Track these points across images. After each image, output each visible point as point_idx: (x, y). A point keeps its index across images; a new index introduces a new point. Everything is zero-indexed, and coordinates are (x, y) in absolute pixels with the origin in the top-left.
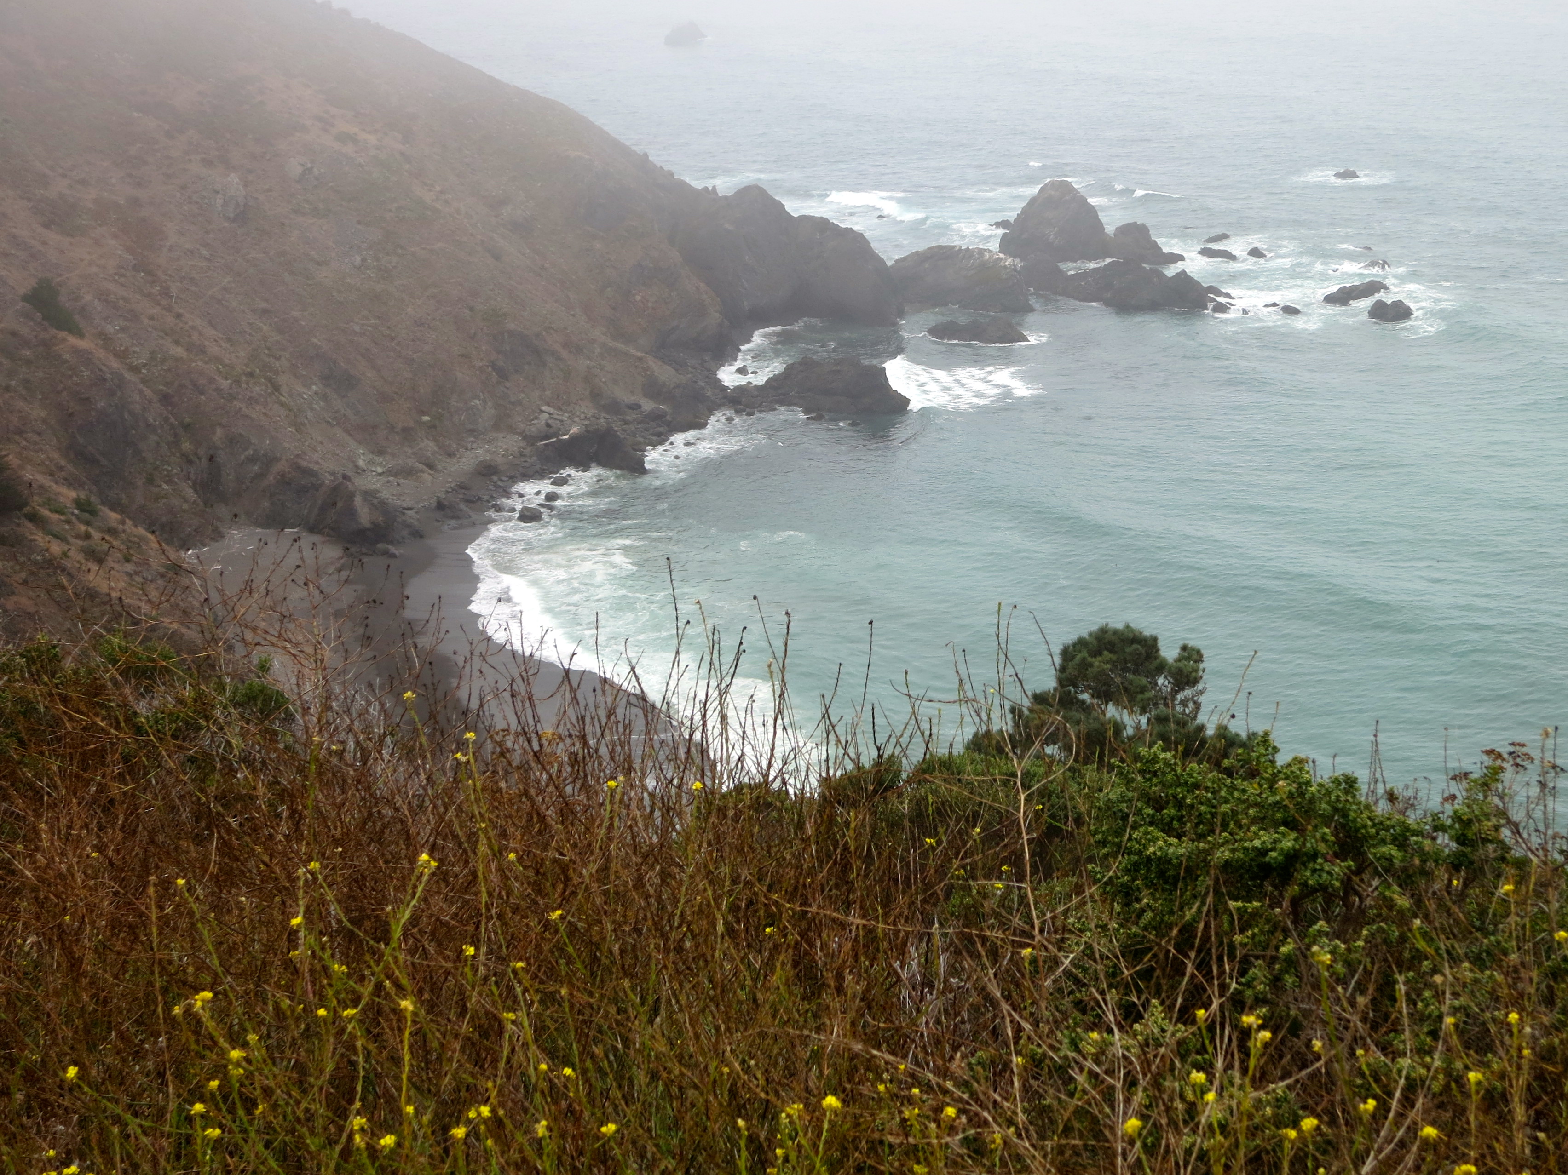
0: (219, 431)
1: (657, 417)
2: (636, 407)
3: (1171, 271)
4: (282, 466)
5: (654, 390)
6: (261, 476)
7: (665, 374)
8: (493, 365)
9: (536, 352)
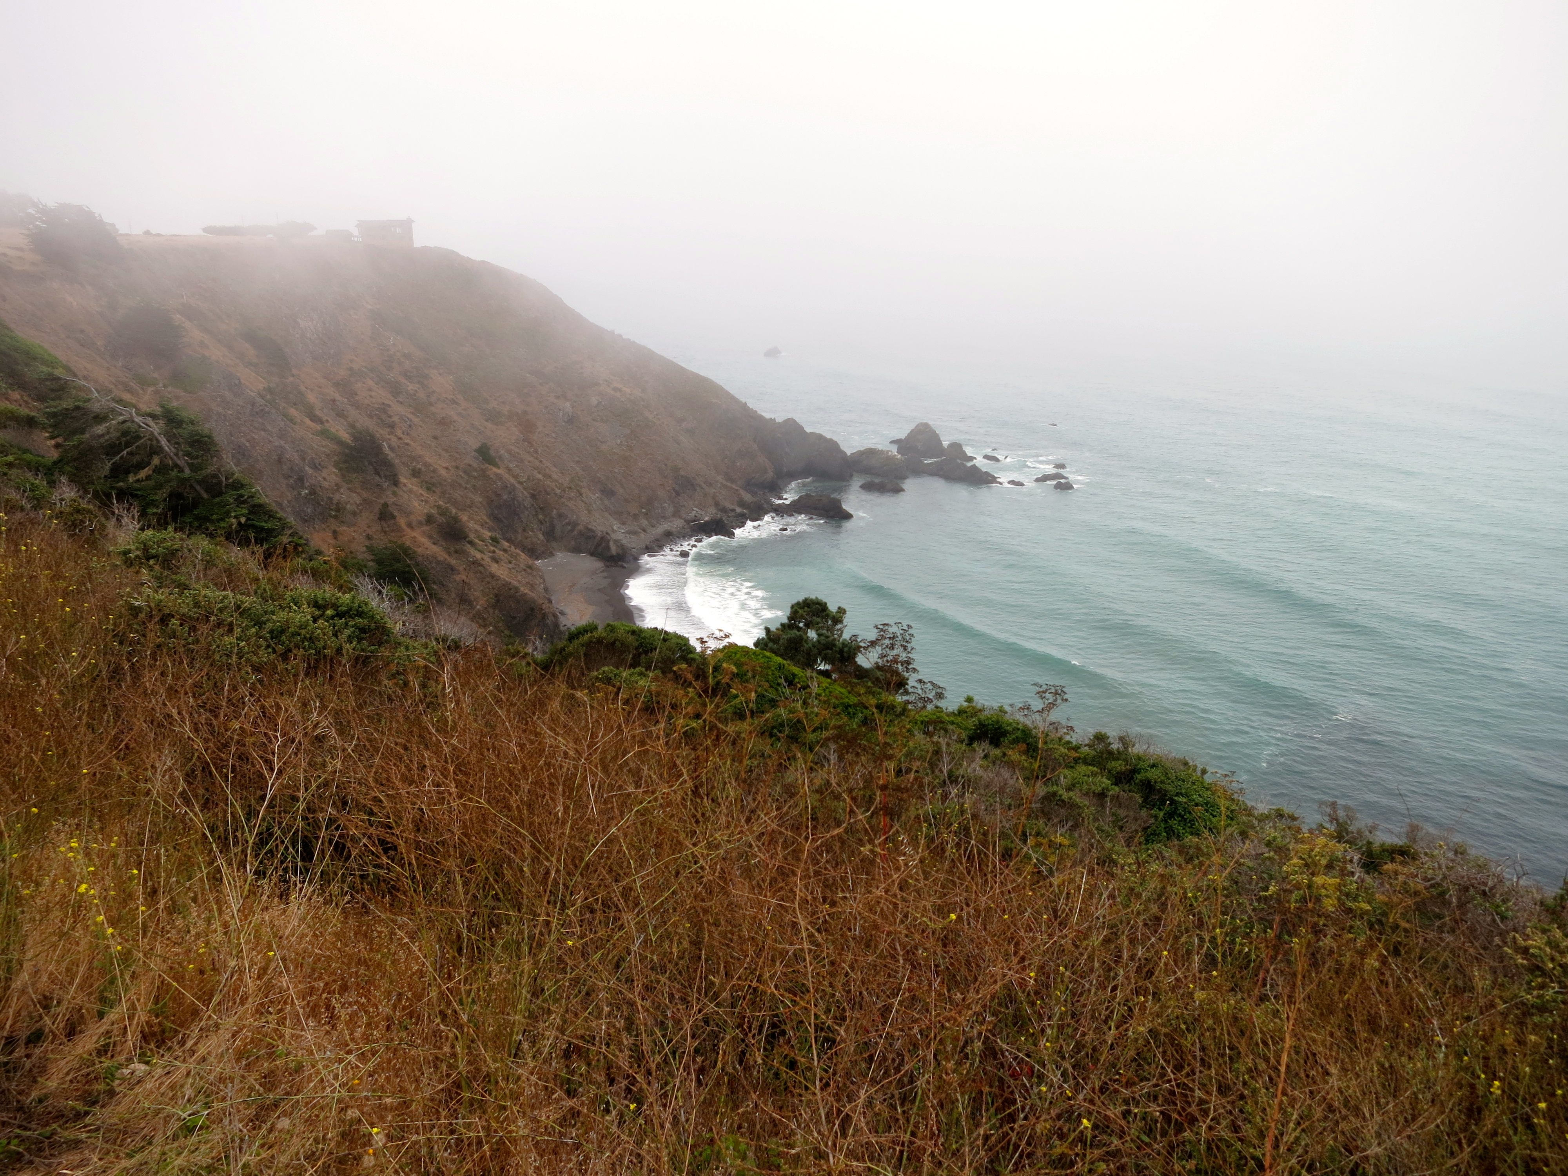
0: (555, 511)
1: (741, 515)
2: (732, 510)
3: (969, 464)
4: (581, 527)
5: (742, 504)
6: (572, 531)
7: (747, 497)
8: (674, 489)
9: (692, 485)
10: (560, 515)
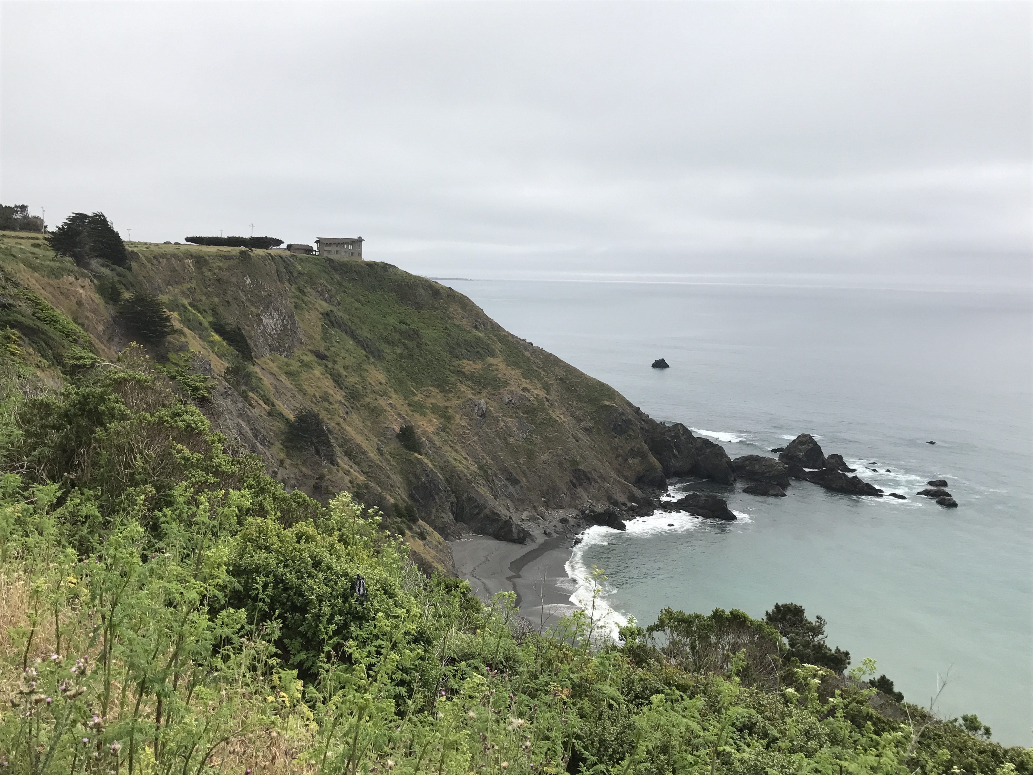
0: (465, 495)
1: (632, 509)
2: (624, 504)
3: (850, 475)
4: (487, 511)
5: (632, 498)
6: (478, 514)
7: (637, 492)
8: (571, 481)
9: (588, 479)
10: (470, 499)
